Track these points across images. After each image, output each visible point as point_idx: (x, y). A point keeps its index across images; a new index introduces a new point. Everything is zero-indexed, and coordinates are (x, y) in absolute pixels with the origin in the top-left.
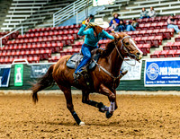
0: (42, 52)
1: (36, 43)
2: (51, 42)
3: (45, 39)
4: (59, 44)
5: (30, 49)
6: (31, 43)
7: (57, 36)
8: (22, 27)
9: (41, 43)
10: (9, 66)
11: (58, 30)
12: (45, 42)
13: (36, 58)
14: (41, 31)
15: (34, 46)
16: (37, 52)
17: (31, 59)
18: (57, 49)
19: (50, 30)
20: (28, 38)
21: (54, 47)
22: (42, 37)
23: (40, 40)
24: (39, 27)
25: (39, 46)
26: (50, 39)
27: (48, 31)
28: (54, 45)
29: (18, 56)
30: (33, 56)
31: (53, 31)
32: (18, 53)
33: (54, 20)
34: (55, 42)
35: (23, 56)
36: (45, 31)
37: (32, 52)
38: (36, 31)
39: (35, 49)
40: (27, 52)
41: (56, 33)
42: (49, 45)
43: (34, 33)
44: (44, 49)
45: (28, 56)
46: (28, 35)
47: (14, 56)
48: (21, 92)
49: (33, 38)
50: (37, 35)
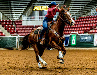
0: (85, 28)
1: (82, 24)
2: (90, 24)
3: (87, 22)
4: (94, 25)
5: (79, 27)
6: (80, 24)
7: (93, 20)
8: (75, 16)
9: (85, 24)
10: (69, 36)
11: (93, 18)
12: (87, 24)
13: (82, 32)
14: (84, 18)
15: (81, 26)
16: (83, 29)
17: (80, 32)
18: (93, 27)
19: (89, 17)
20: (78, 22)
21: (91, 26)
22: (85, 21)
23: (84, 22)
24: (83, 16)
25: (84, 25)
26: (89, 22)
27: (88, 18)
28: (91, 25)
29: (73, 31)
30: (81, 30)
31: (91, 18)
32: (73, 29)
33: (91, 12)
34: (92, 23)
35: (76, 31)
36: (87, 18)
37: (80, 29)
38: (82, 18)
39: (82, 27)
40: (78, 29)
41: (92, 19)
42: (89, 25)
43: (81, 19)
44: (86, 27)
45: (78, 31)
46: (78, 20)
47: (71, 31)
48: (75, 49)
49: (81, 22)
50: (83, 20)
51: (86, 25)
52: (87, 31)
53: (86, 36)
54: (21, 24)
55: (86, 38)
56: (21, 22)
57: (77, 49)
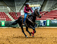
51: (55, 15)
52: (55, 18)
53: (55, 21)
54: (20, 14)
55: (55, 22)
56: (20, 13)
57: (50, 27)
